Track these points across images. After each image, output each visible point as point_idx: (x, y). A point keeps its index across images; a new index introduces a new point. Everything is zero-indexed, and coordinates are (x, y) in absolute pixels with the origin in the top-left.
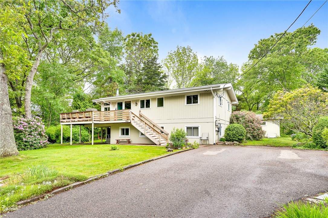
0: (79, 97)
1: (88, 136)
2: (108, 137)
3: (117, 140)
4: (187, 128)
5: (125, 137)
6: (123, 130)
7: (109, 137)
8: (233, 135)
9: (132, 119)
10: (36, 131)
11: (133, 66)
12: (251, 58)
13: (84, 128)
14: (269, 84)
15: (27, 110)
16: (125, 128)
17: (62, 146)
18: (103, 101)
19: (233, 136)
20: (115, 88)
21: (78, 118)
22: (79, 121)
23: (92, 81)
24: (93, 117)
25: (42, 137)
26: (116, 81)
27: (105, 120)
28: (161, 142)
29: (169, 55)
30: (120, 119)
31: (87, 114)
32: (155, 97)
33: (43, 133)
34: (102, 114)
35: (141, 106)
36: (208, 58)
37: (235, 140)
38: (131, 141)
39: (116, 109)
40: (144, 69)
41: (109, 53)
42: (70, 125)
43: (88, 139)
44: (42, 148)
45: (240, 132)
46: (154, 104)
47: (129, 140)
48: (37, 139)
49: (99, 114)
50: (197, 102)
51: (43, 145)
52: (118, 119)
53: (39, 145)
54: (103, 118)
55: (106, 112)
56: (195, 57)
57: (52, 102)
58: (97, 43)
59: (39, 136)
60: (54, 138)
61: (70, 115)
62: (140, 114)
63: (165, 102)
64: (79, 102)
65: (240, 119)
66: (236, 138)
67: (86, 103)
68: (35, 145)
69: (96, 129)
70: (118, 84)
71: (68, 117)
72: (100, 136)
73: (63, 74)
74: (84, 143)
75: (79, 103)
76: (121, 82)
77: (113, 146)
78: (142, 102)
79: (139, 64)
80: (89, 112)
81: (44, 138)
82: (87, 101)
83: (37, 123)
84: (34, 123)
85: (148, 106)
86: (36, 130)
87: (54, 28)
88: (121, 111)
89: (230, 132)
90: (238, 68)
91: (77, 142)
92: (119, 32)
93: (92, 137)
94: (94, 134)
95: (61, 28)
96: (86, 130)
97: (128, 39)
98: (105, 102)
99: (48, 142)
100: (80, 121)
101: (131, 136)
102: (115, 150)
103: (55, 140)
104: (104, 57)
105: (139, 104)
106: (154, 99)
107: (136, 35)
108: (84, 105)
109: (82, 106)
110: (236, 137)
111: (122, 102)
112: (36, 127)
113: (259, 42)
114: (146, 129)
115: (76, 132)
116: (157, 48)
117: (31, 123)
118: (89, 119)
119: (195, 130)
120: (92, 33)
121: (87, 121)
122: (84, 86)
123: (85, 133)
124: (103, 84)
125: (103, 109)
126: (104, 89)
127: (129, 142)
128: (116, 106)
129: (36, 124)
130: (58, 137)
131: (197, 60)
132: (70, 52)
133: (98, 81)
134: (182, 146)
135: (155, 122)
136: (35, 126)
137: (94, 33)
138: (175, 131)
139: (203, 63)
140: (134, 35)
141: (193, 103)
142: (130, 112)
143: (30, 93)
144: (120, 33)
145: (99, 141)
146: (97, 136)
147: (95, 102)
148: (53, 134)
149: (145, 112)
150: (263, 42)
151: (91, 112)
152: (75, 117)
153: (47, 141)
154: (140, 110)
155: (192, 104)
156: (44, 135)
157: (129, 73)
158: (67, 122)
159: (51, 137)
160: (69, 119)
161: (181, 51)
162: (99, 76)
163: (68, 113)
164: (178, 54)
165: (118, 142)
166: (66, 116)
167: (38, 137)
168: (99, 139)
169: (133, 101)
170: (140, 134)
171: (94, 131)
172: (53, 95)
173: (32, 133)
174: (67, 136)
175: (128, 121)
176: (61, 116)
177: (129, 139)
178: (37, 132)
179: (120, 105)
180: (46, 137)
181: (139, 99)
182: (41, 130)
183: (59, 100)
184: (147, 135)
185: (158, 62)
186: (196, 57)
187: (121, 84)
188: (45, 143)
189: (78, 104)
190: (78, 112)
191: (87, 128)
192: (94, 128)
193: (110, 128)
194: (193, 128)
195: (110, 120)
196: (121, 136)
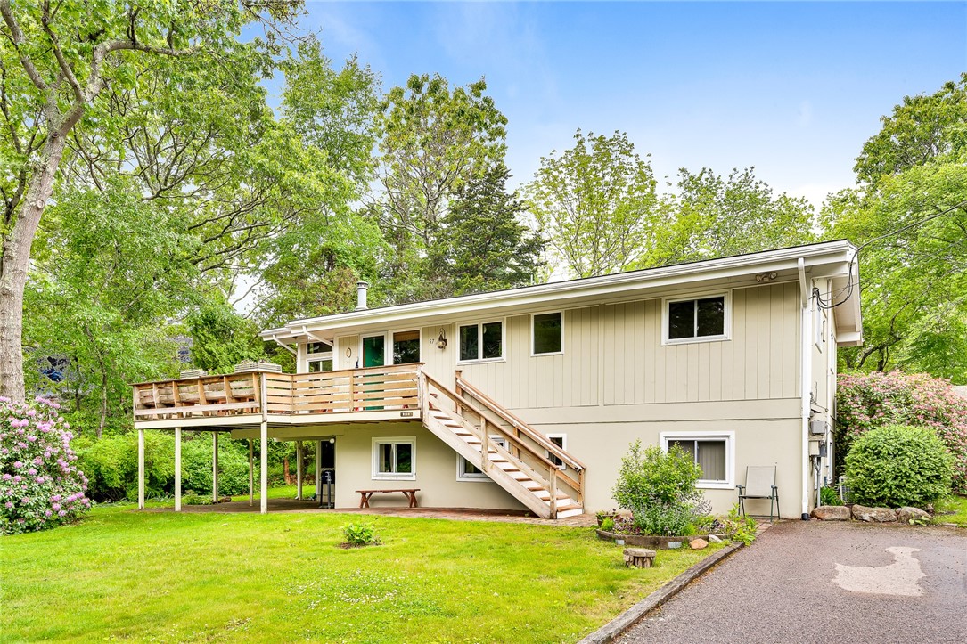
0: (213, 326)
1: (247, 472)
2: (324, 481)
3: (364, 494)
4: (671, 443)
5: (395, 482)
6: (386, 450)
7: (329, 478)
8: (895, 479)
9: (426, 406)
10: (34, 457)
11: (412, 209)
12: (865, 170)
13: (233, 443)
14: (939, 274)
15: (8, 373)
16: (394, 442)
17: (139, 518)
18: (306, 334)
19: (897, 482)
20: (345, 290)
21: (202, 400)
22: (206, 414)
23: (262, 267)
24: (265, 399)
25: (60, 478)
26: (350, 264)
27: (311, 412)
28: (560, 504)
29: (544, 168)
30: (378, 403)
31: (240, 387)
32: (525, 313)
33: (64, 464)
34: (302, 386)
35: (462, 349)
36: (692, 178)
37: (906, 500)
38: (420, 498)
39: (357, 365)
40: (455, 216)
41: (323, 154)
42: (173, 429)
43: (247, 484)
44: (61, 524)
45: (932, 465)
46: (518, 343)
47: (413, 492)
48: (38, 489)
49: (289, 386)
50: (719, 330)
51: (64, 512)
52: (370, 404)
53: (48, 511)
54: (302, 402)
55: (315, 377)
56: (644, 174)
57: (109, 340)
58: (277, 119)
59: (48, 478)
60: (116, 483)
61: (173, 390)
62: (458, 386)
63: (567, 333)
64: (213, 341)
65: (887, 404)
66: (910, 491)
67: (237, 346)
68: (30, 514)
69: (278, 444)
70: (357, 274)
71: (165, 398)
72: (292, 472)
73: (147, 235)
74: (233, 498)
75: (212, 347)
76: (367, 269)
77: (354, 529)
78: (469, 334)
79: (436, 200)
80: (248, 378)
81: (70, 483)
82: (242, 340)
83: (39, 425)
84: (25, 422)
85: (493, 348)
86: (33, 449)
87: (107, 44)
88: (379, 371)
89: (883, 463)
90: (811, 212)
91: (205, 499)
92: (360, 76)
93: (260, 474)
94: (271, 464)
95: (134, 45)
96: (241, 449)
97: (392, 106)
98: (312, 338)
99: (87, 500)
100: (212, 416)
101: (424, 476)
102: (361, 543)
103: (121, 490)
104: (303, 169)
105: (455, 342)
106: (518, 320)
107: (425, 88)
108: (230, 356)
109: (225, 357)
110: (910, 486)
111: (383, 337)
112: (35, 438)
113: (897, 108)
114: (490, 449)
115: (200, 456)
116: (504, 138)
117: (15, 422)
118: (246, 405)
119: (708, 453)
120: (258, 74)
121: (241, 412)
122: (231, 289)
123: (235, 459)
124: (302, 277)
125: (302, 365)
126: (306, 296)
127: (412, 500)
128: (359, 353)
129: (35, 428)
130: (130, 476)
131: (653, 184)
132: (177, 155)
133: (280, 266)
134: (686, 532)
135: (523, 416)
136: (32, 437)
137: (266, 74)
138: (643, 457)
139: (673, 196)
140: (416, 86)
141: (698, 335)
142: (419, 373)
143: (20, 307)
144: (364, 80)
145: (290, 491)
146: (280, 472)
147: (274, 338)
148: (113, 467)
149: (481, 375)
150: (915, 109)
151: (254, 378)
152: (191, 397)
153: (82, 494)
154: (459, 368)
155: (696, 339)
156: (67, 470)
157: (396, 236)
158: (160, 417)
159: (106, 476)
160: (171, 405)
161: (590, 152)
162: (285, 244)
163: (166, 383)
164: (578, 162)
165: (367, 499)
166: (154, 395)
167: (41, 479)
168: (288, 481)
169: (429, 331)
170: (459, 467)
171: (269, 454)
172: (114, 316)
173: (17, 464)
174: (166, 474)
175: (411, 415)
176: (136, 393)
177: (412, 488)
178: (37, 460)
179: (374, 348)
180: (80, 481)
181: (454, 321)
182: (58, 450)
183: (137, 336)
184: (496, 475)
185: (509, 187)
186: (648, 173)
187: (367, 275)
188: (71, 503)
189: (210, 353)
190: (202, 379)
191: (244, 442)
192: (269, 444)
193: (333, 444)
194: (699, 442)
195: (335, 411)
196: (377, 476)
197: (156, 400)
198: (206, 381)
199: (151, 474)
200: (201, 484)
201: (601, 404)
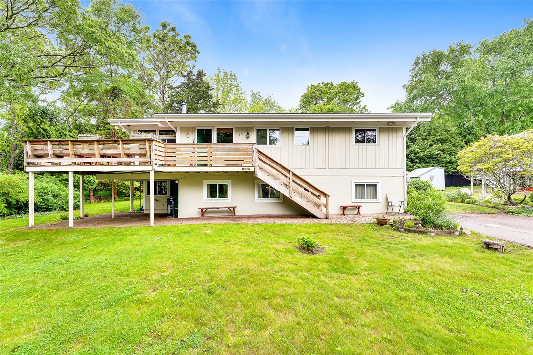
3: (202, 210)
4: (356, 185)
5: (217, 203)
6: (212, 187)
16: (218, 182)
18: (167, 120)
24: (153, 157)
30: (207, 163)
31: (133, 148)
32: (291, 126)
35: (258, 139)
38: (237, 211)
39: (194, 142)
42: (67, 172)
46: (287, 139)
47: (234, 208)
49: (163, 150)
61: (69, 146)
63: (312, 137)
101: (236, 200)
105: (254, 135)
106: (287, 129)
111: (211, 130)
118: (136, 159)
119: (370, 190)
127: (234, 212)
128: (194, 137)
141: (367, 143)
142: (254, 149)
149: (269, 152)
151: (148, 144)
155: (365, 144)
160: (61, 156)
165: (204, 212)
166: (48, 149)
169: (238, 129)
170: (256, 195)
174: (23, 200)
175: (249, 169)
181: (254, 126)
184: (297, 200)
190: (98, 141)
193: (177, 184)
194: (367, 185)
195: (177, 166)
196: (207, 200)
197: (50, 152)
198: (101, 143)
199: (7, 200)
200: (46, 205)
201: (327, 168)
